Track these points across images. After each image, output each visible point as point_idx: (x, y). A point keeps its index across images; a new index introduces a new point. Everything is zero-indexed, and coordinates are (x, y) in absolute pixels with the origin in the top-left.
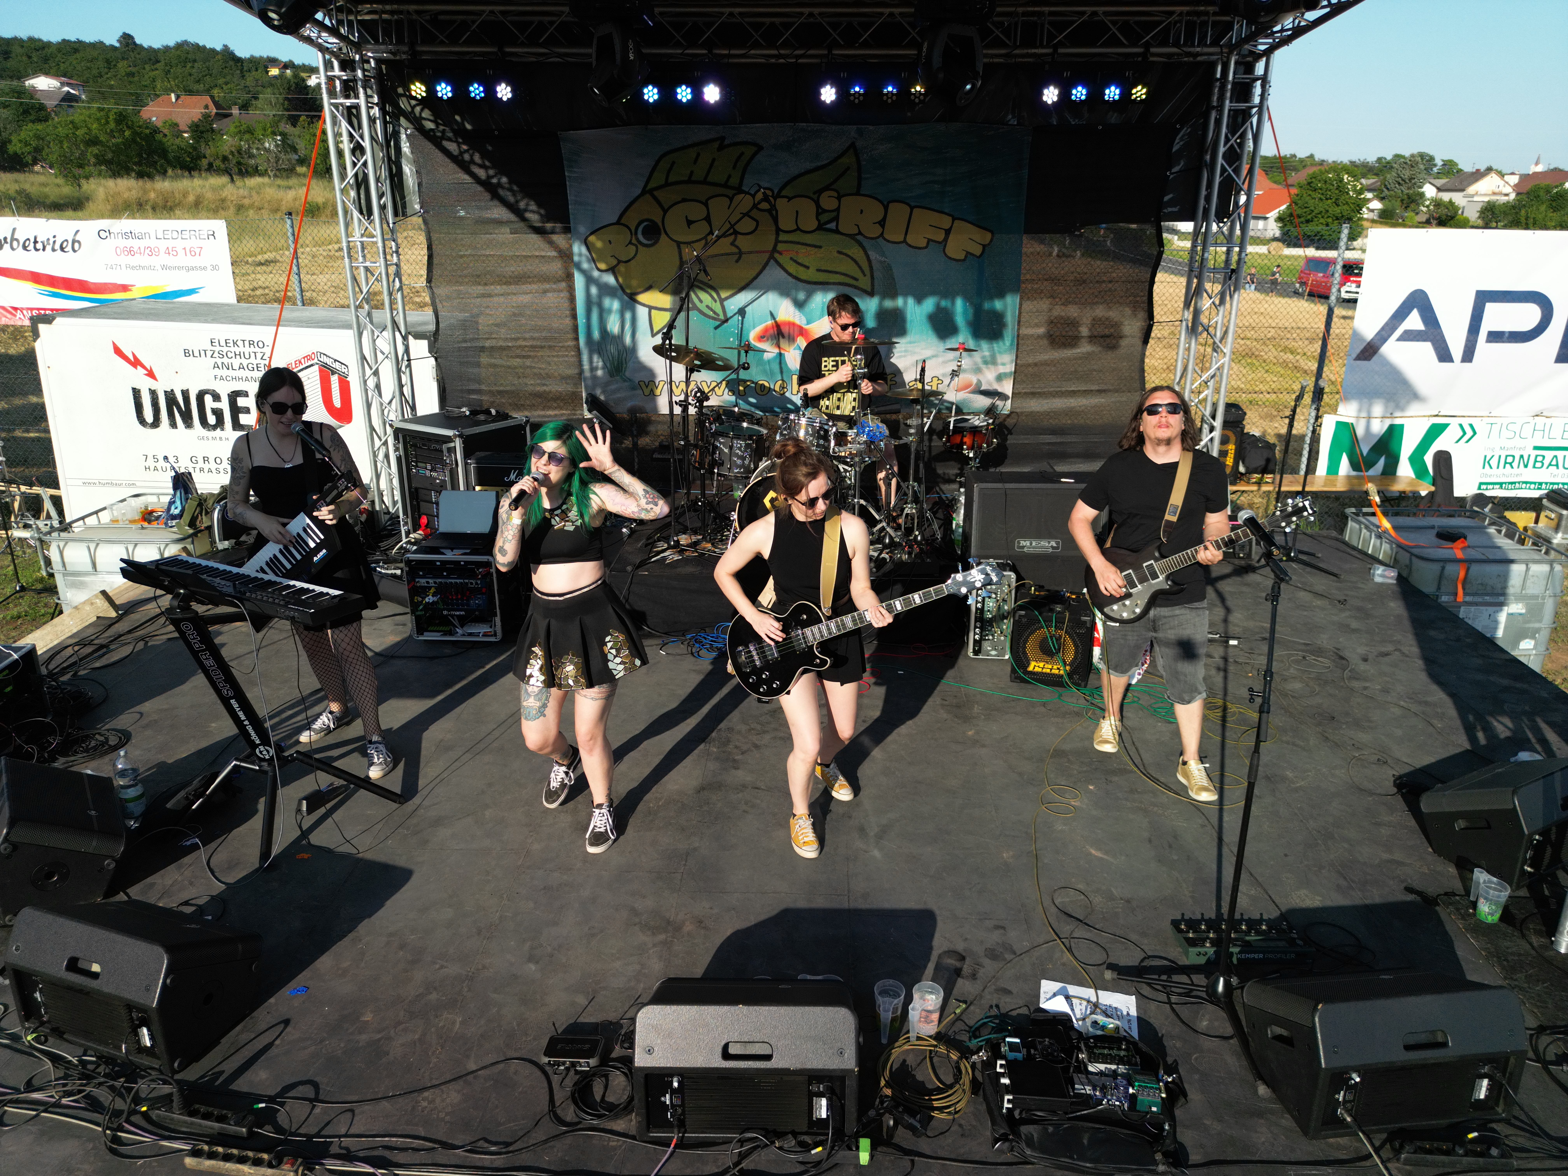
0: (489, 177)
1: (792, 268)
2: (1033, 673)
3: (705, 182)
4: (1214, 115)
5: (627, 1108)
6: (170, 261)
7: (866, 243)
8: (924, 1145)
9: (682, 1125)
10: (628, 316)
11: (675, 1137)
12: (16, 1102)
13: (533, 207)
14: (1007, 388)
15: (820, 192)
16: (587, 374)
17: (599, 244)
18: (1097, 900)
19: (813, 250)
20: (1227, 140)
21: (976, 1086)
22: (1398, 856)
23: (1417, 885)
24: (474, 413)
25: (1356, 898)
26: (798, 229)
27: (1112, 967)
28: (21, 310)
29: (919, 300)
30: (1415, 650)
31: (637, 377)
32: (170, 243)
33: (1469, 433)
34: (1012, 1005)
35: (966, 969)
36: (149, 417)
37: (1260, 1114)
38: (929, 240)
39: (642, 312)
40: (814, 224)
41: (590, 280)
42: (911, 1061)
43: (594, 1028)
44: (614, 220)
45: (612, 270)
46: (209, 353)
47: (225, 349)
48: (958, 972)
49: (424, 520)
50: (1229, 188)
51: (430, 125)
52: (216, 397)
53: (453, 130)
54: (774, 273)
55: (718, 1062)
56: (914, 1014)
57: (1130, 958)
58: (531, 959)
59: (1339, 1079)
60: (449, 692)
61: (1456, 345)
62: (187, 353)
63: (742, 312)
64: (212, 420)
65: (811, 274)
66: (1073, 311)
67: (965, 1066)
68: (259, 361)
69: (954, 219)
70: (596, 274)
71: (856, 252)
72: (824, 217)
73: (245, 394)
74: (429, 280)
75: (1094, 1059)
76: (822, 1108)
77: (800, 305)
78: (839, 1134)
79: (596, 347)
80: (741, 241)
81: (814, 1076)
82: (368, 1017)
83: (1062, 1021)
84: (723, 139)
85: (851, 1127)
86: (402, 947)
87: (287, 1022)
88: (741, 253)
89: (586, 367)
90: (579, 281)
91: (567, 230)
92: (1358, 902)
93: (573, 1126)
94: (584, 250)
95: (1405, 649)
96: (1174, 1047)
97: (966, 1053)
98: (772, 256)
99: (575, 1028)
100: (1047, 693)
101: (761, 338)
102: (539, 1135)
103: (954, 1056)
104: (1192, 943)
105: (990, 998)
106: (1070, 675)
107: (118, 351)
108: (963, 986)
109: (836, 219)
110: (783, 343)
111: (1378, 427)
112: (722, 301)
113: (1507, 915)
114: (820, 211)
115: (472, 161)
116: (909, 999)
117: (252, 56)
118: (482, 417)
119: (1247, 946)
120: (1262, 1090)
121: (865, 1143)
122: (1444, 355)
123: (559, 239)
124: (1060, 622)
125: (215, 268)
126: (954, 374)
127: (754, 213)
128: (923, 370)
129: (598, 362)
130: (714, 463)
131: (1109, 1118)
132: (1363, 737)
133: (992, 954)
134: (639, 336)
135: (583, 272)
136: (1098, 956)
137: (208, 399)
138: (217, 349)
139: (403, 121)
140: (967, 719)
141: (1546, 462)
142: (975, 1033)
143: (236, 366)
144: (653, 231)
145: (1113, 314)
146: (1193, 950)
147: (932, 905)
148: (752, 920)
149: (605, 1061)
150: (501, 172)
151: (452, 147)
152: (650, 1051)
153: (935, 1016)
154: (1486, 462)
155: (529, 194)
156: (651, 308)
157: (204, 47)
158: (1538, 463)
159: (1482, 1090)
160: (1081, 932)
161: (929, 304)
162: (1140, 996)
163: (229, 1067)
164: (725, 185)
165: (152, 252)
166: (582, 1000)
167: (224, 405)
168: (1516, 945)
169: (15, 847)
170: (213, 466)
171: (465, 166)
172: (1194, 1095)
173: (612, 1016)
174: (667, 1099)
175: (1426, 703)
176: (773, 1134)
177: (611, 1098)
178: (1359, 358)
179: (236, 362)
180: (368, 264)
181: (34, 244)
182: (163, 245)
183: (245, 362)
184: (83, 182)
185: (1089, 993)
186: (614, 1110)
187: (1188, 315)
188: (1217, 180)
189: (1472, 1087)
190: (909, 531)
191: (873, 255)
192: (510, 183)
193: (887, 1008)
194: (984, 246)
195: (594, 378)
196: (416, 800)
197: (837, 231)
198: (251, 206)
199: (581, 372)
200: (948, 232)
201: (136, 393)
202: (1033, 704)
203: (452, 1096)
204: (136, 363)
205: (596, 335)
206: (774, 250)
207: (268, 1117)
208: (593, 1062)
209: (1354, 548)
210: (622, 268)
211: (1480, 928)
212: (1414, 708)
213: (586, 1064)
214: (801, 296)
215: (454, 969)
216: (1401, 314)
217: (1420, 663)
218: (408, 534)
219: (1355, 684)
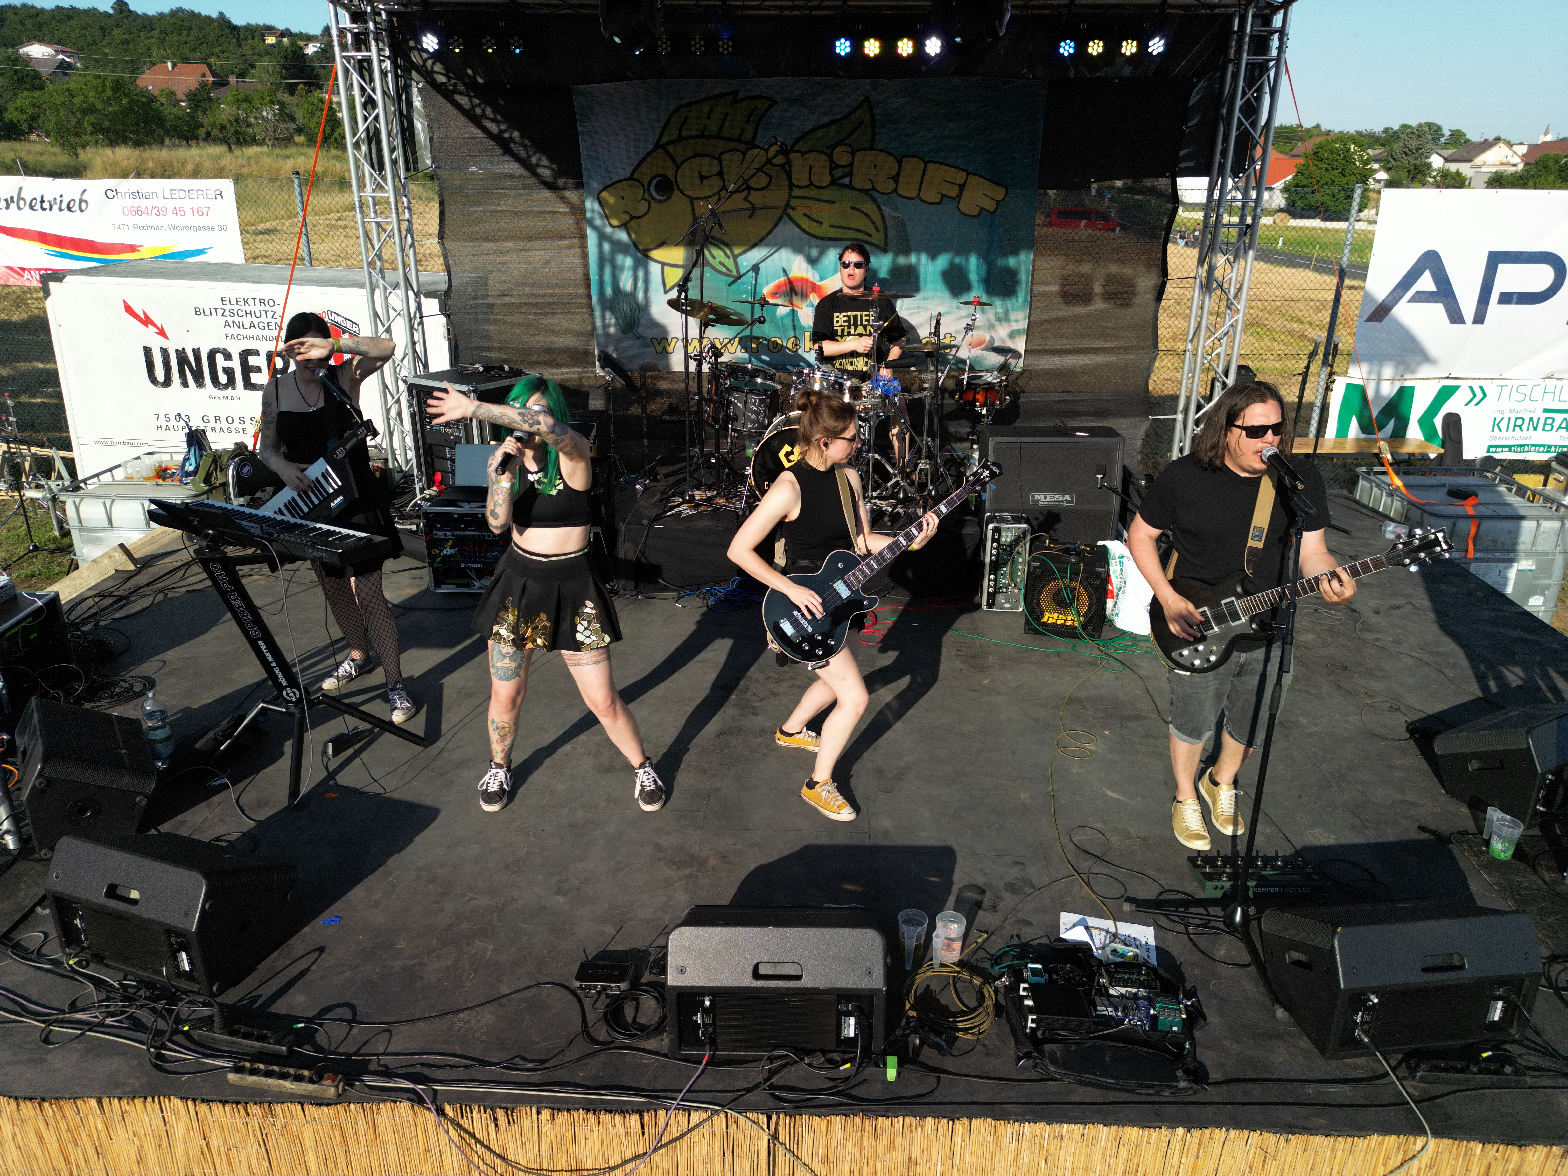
0: (501, 132)
1: (805, 223)
2: (1047, 625)
3: (718, 137)
4: (1230, 68)
5: (658, 1029)
6: (178, 221)
7: (880, 199)
8: (949, 1063)
9: (713, 1043)
10: (641, 273)
11: (707, 1054)
12: (62, 1022)
13: (545, 162)
14: (1020, 345)
15: (834, 146)
16: (600, 331)
17: (612, 200)
18: (1114, 838)
19: (826, 206)
20: (1244, 93)
21: (999, 1009)
22: (1411, 797)
23: (1431, 824)
24: (487, 369)
25: (1370, 837)
26: (812, 184)
27: (1129, 900)
28: (29, 270)
29: (933, 256)
30: (1426, 603)
31: (649, 334)
32: (178, 203)
33: (1480, 395)
34: (1032, 935)
35: (987, 901)
36: (160, 375)
37: (1277, 1036)
38: (943, 196)
39: (655, 269)
40: (828, 180)
41: (602, 237)
42: (935, 986)
43: (624, 955)
44: (627, 174)
45: (625, 226)
46: (220, 312)
47: (236, 308)
48: (979, 905)
49: (438, 477)
50: (1245, 143)
51: (442, 79)
52: (228, 356)
53: (465, 84)
54: (786, 229)
55: (748, 982)
56: (938, 941)
57: (1148, 892)
58: (559, 891)
59: (1357, 1000)
60: (468, 642)
61: (1468, 306)
62: (197, 311)
63: (756, 268)
64: (223, 379)
65: (825, 230)
66: (1086, 268)
67: (988, 990)
68: (270, 319)
69: (968, 174)
70: (609, 230)
71: (870, 208)
72: (838, 173)
73: (257, 353)
74: (441, 236)
75: (1115, 983)
76: (850, 1028)
77: (813, 262)
78: (867, 1052)
79: (609, 305)
80: (755, 197)
81: (843, 996)
82: (401, 945)
83: (1082, 949)
84: (736, 93)
85: (878, 1044)
86: (432, 880)
87: (322, 950)
88: (754, 209)
89: (599, 323)
90: (592, 238)
91: (579, 185)
92: (1372, 840)
93: (606, 1045)
94: (596, 206)
95: (1417, 603)
96: (1192, 974)
97: (989, 979)
98: (786, 212)
99: (604, 955)
100: (1061, 644)
101: (774, 294)
102: (574, 1053)
103: (977, 981)
104: (1209, 877)
105: (1010, 929)
106: (1084, 626)
107: (129, 309)
108: (984, 917)
109: (850, 174)
110: (796, 300)
111: (1388, 390)
112: (735, 257)
113: (1519, 853)
114: (834, 166)
115: (484, 116)
116: (932, 927)
117: (248, 24)
118: (495, 373)
119: (1263, 881)
120: (1280, 1013)
121: (892, 1061)
123: (571, 195)
124: (1075, 573)
125: (222, 228)
126: (969, 328)
127: (767, 168)
128: (938, 323)
129: (611, 319)
130: (729, 418)
131: (1130, 1037)
132: (1376, 686)
133: (1012, 888)
134: (652, 292)
135: (596, 228)
136: (1117, 891)
137: (219, 357)
138: (228, 307)
139: (414, 74)
140: (982, 669)
141: (1556, 425)
142: (996, 960)
143: (247, 325)
144: (666, 186)
145: (1128, 271)
146: (1210, 884)
147: (951, 842)
148: (775, 856)
149: (635, 985)
150: (513, 126)
151: (464, 101)
152: (682, 971)
153: (957, 945)
154: (1496, 425)
155: (541, 149)
156: (663, 264)
157: (200, 14)
158: (1548, 426)
159: (1497, 1012)
160: (1098, 868)
161: (943, 261)
162: (1158, 927)
163: (267, 991)
164: (739, 140)
165: (160, 212)
166: (610, 930)
167: (235, 364)
168: (1527, 880)
169: (49, 782)
170: (225, 425)
171: (476, 121)
172: (1213, 1018)
173: (640, 945)
174: (699, 1018)
175: (1438, 654)
176: (803, 1052)
177: (642, 1020)
178: (1370, 319)
179: (247, 321)
180: (379, 220)
181: (41, 204)
182: (170, 204)
183: (256, 321)
184: (80, 151)
185: (1109, 924)
186: (646, 1031)
187: (1203, 272)
188: (1234, 133)
189: (1487, 1009)
190: (922, 487)
191: (887, 211)
192: (522, 137)
193: (911, 936)
194: (998, 202)
195: (607, 335)
196: (440, 744)
197: (850, 187)
198: (250, 175)
199: (594, 328)
200: (962, 187)
201: (148, 352)
202: (1048, 655)
203: (487, 1017)
204: (147, 321)
205: (609, 292)
206: (788, 205)
207: (307, 1037)
208: (623, 986)
209: (1365, 507)
210: (633, 224)
211: (1494, 865)
212: (1426, 658)
213: (616, 988)
214: (814, 252)
215: (484, 901)
217: (1431, 616)
218: (422, 490)
219: (1367, 636)
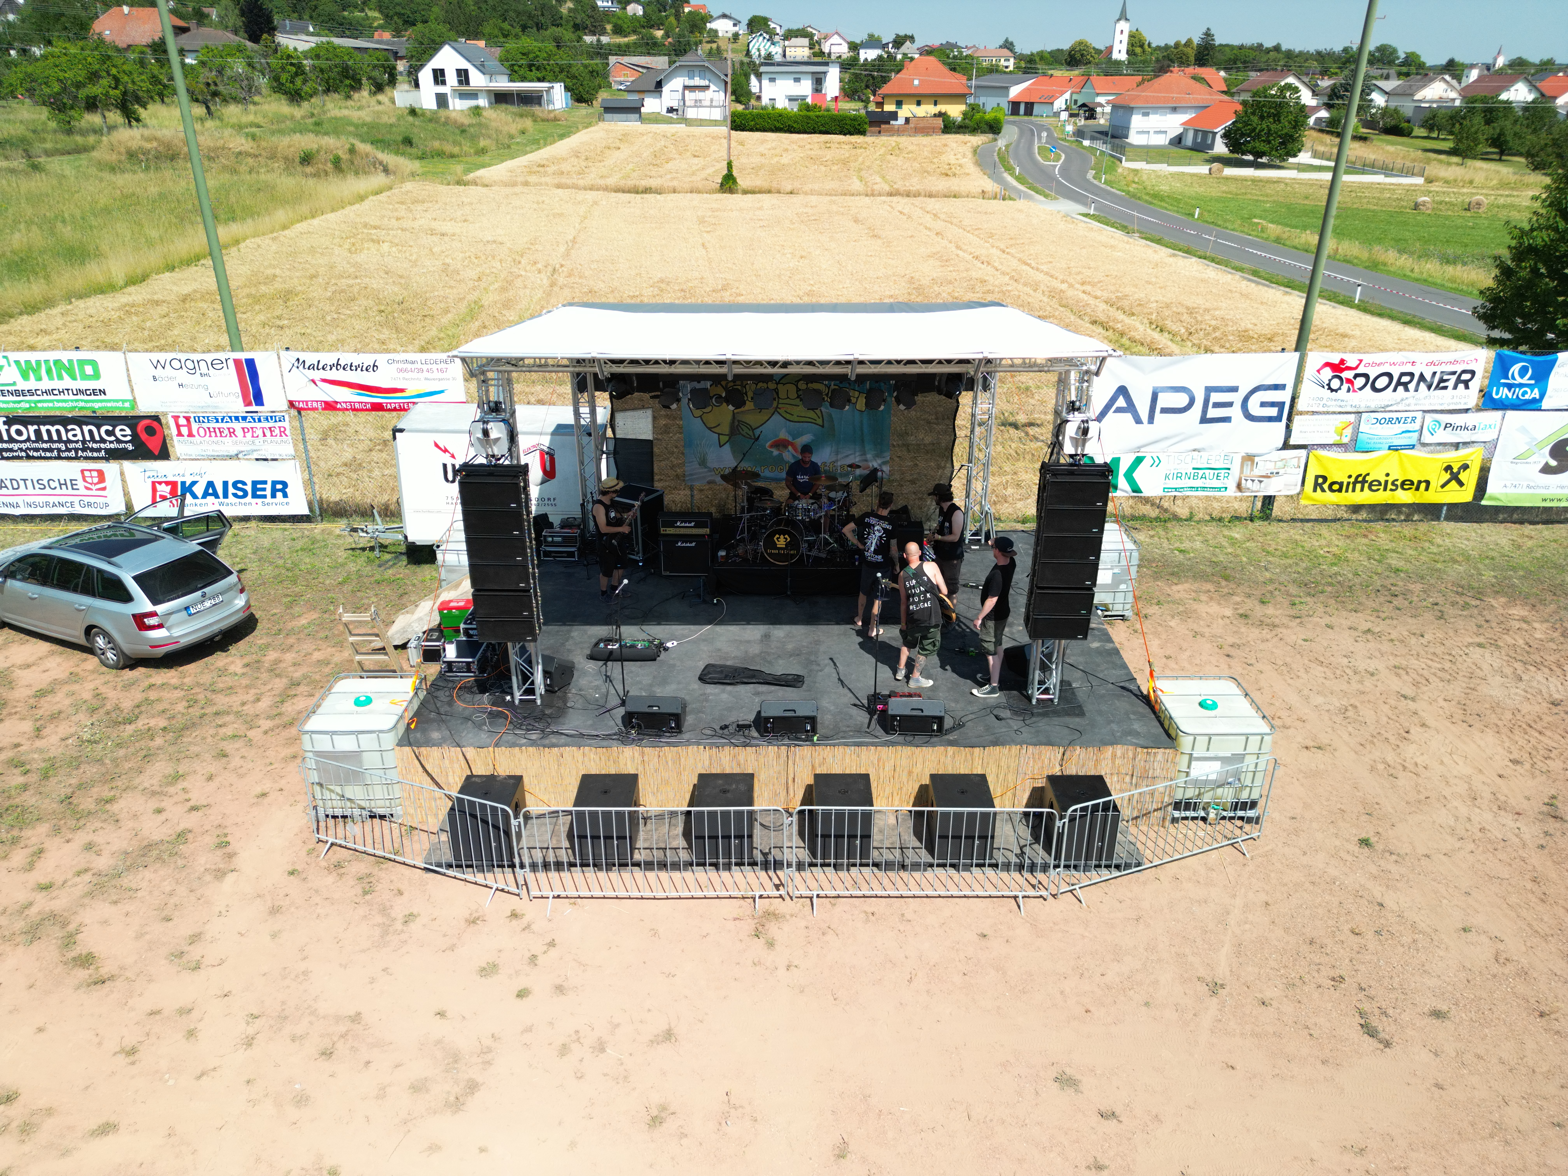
1: (786, 415)
6: (429, 375)
9: (773, 732)
15: (798, 381)
19: (795, 408)
26: (788, 399)
31: (712, 466)
32: (429, 366)
33: (1157, 461)
36: (450, 477)
38: (849, 403)
39: (714, 436)
40: (796, 397)
45: (700, 417)
54: (777, 418)
55: (782, 715)
61: (1144, 414)
65: (794, 419)
69: (861, 394)
72: (800, 393)
76: (808, 727)
78: (812, 733)
81: (807, 719)
98: (776, 410)
107: (436, 445)
110: (782, 450)
114: (798, 390)
122: (1138, 421)
125: (454, 379)
144: (720, 399)
154: (1167, 477)
156: (719, 435)
165: (418, 370)
174: (769, 725)
182: (425, 367)
187: (970, 438)
191: (824, 410)
200: (858, 399)
201: (445, 466)
204: (445, 451)
210: (704, 416)
216: (1113, 400)
